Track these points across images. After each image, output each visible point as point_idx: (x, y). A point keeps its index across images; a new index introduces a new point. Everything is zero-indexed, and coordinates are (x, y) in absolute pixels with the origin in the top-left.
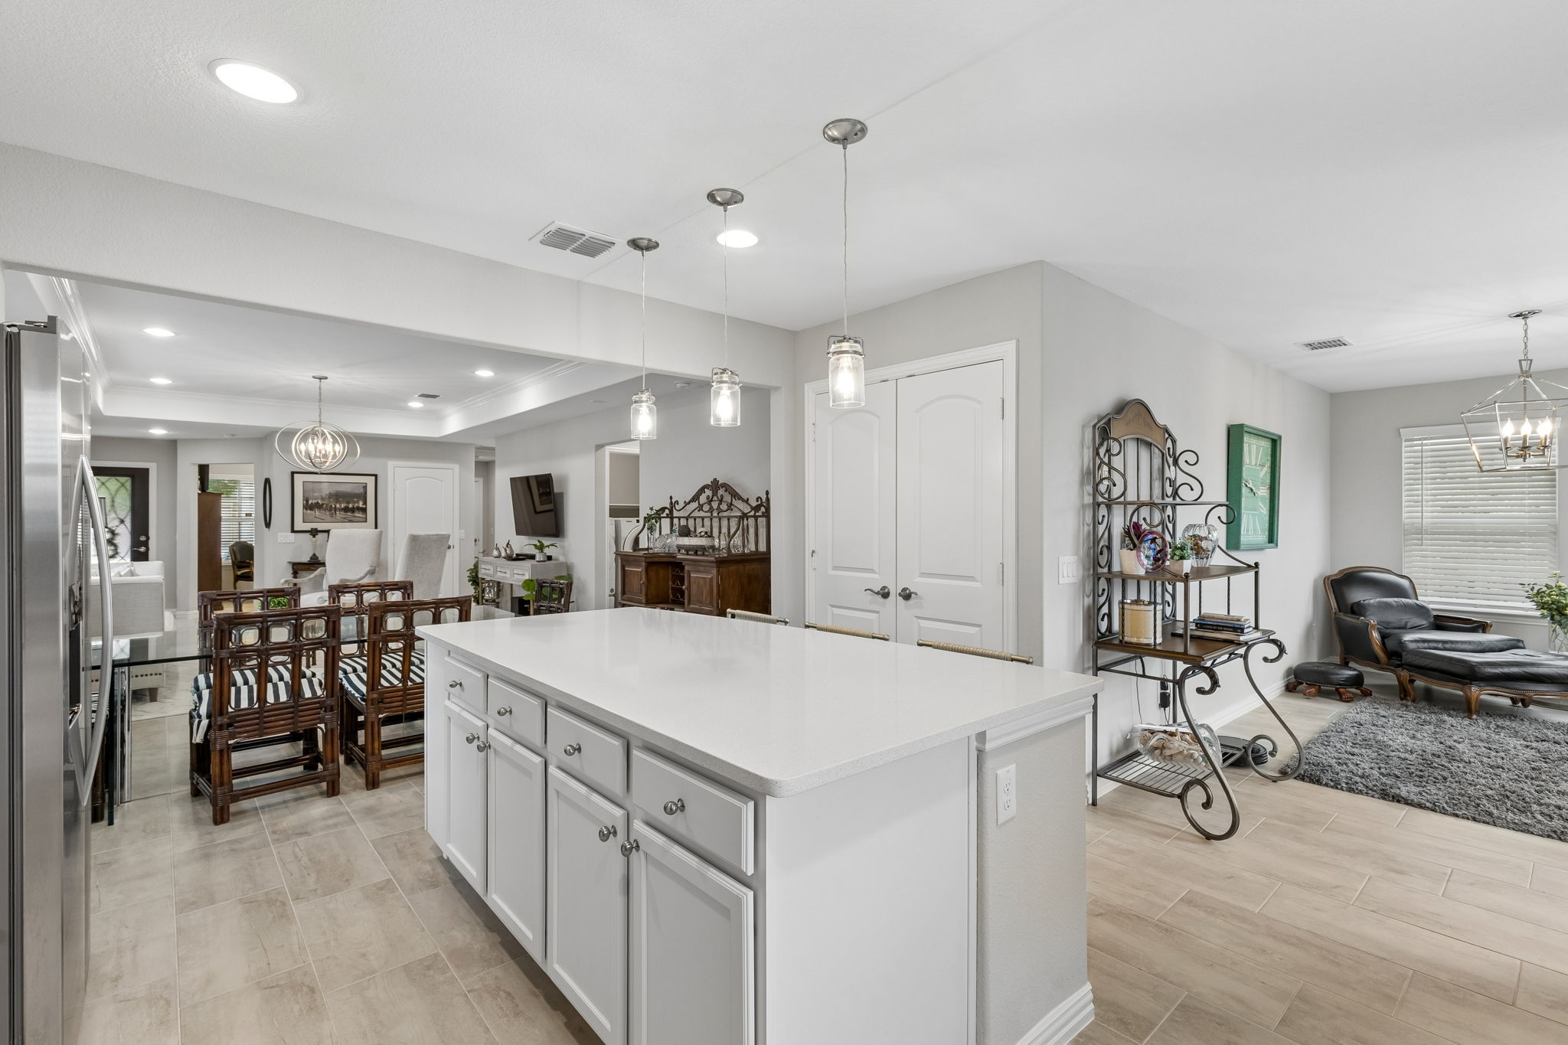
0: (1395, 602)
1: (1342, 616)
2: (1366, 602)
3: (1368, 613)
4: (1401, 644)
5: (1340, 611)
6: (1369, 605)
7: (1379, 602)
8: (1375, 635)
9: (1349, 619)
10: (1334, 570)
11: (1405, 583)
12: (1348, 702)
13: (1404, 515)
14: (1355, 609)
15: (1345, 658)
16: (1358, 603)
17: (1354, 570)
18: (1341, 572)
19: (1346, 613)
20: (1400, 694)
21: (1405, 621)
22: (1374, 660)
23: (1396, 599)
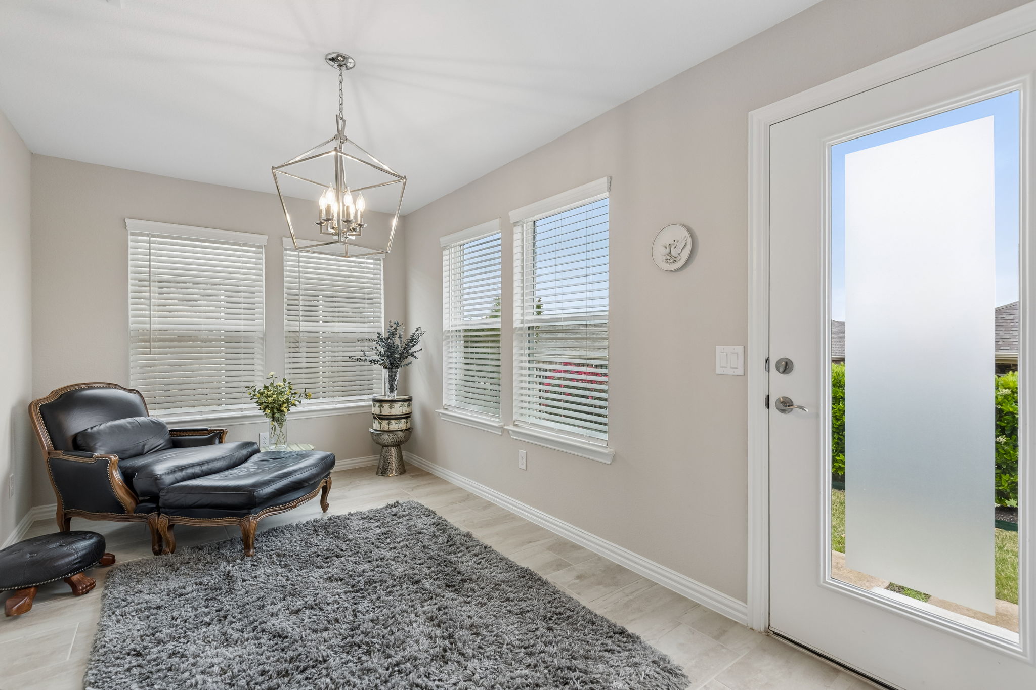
0: (130, 423)
1: (61, 455)
2: (95, 429)
3: (99, 444)
4: (156, 479)
5: (56, 449)
6: (99, 432)
7: (111, 427)
8: (117, 476)
9: (74, 459)
10: (46, 391)
11: (133, 397)
12: (87, 592)
13: (131, 320)
14: (80, 441)
15: (65, 514)
16: (84, 433)
17: (74, 388)
18: (54, 393)
19: (66, 451)
20: (153, 546)
21: (142, 444)
22: (116, 509)
23: (130, 420)
